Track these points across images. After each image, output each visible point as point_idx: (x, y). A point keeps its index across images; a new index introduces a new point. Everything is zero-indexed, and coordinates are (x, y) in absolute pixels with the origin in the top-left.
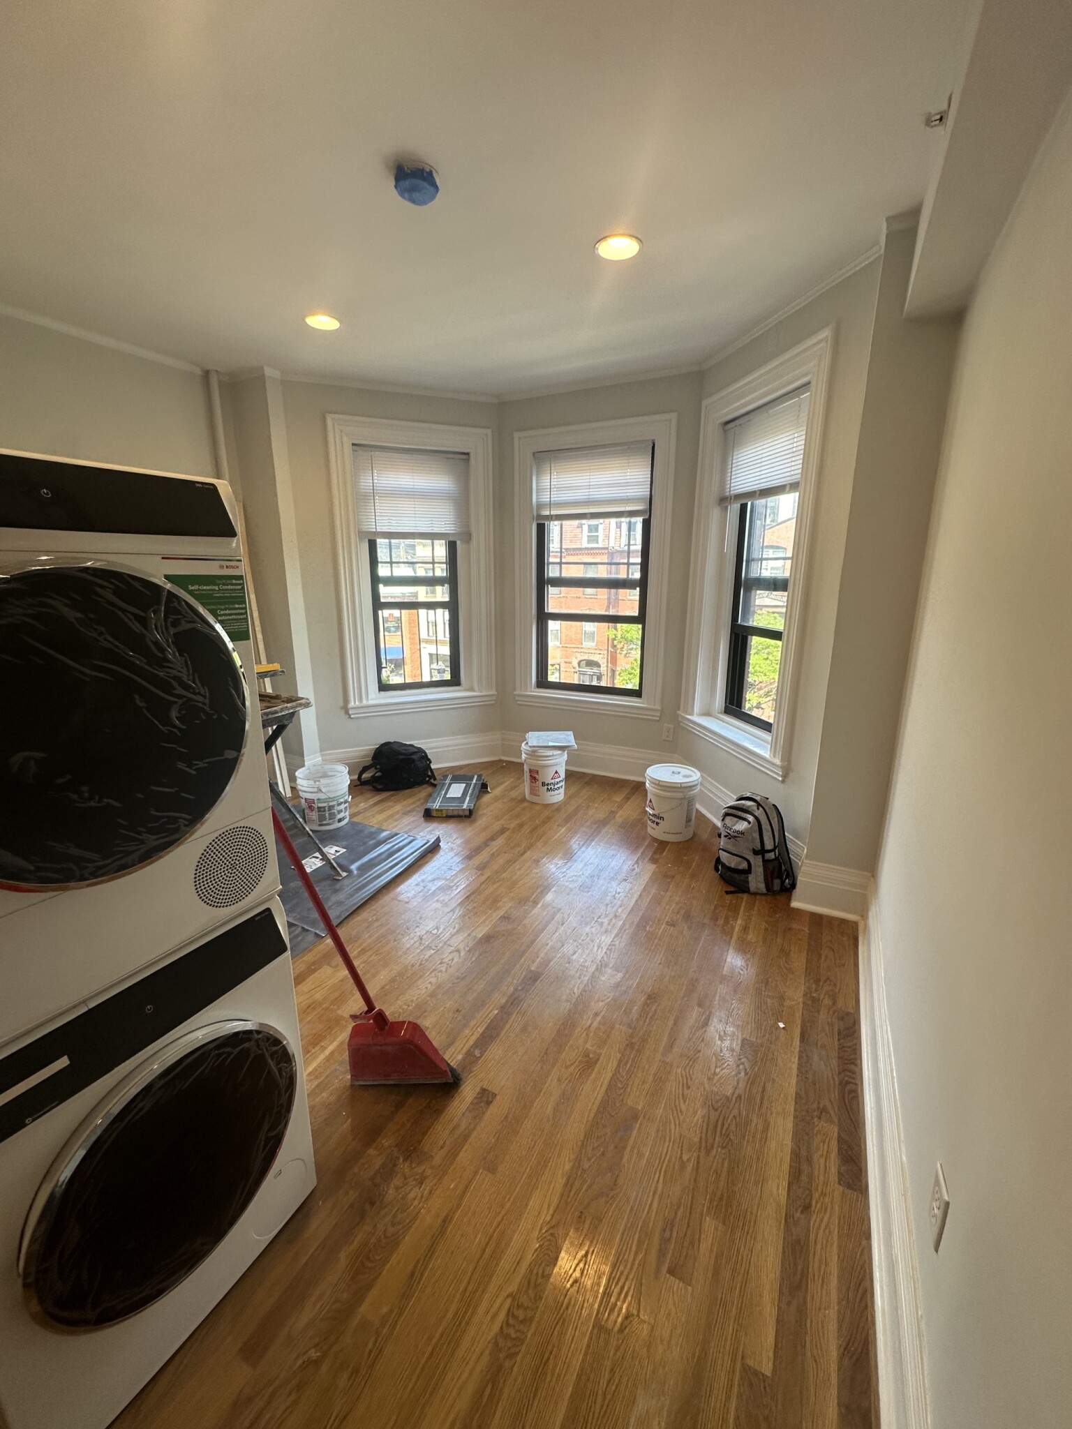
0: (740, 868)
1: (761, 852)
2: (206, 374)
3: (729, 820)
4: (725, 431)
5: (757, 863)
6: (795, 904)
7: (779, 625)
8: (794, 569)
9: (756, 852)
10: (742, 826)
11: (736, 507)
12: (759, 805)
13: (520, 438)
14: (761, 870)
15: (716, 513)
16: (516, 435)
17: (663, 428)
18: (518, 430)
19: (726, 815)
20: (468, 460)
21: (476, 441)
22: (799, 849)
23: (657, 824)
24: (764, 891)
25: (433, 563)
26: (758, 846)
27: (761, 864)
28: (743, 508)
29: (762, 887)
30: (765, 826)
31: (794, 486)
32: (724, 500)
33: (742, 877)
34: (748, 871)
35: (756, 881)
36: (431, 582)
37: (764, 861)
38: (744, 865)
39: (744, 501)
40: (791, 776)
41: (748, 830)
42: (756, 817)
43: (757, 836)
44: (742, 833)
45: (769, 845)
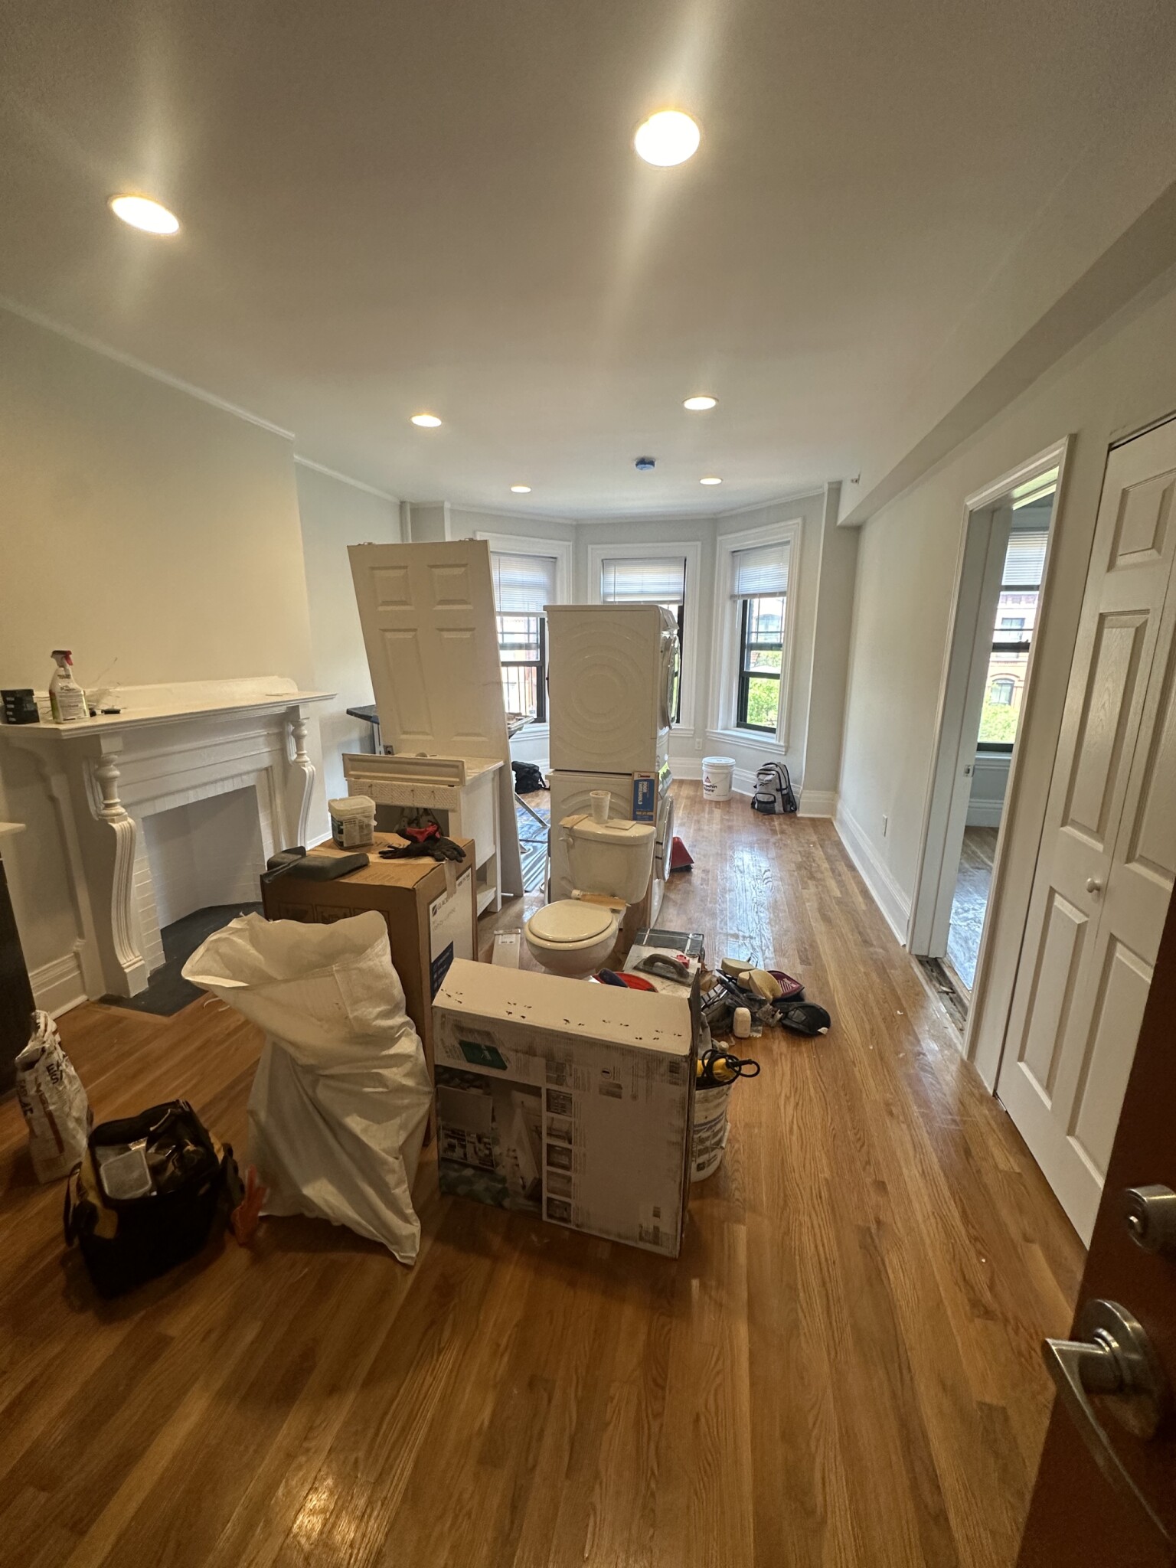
0: (770, 800)
1: (780, 790)
2: (402, 504)
3: (761, 776)
4: (733, 556)
5: (778, 796)
6: (799, 815)
7: (777, 670)
8: (786, 638)
9: (777, 790)
10: (770, 777)
11: (740, 602)
12: (777, 766)
13: (592, 549)
14: (781, 800)
15: (728, 604)
16: (590, 547)
17: (693, 551)
18: (591, 544)
19: (759, 774)
20: (555, 562)
21: (560, 549)
22: (797, 789)
23: (713, 791)
24: (783, 812)
25: (529, 633)
26: (779, 787)
27: (780, 796)
28: (745, 603)
29: (782, 809)
30: (782, 776)
31: (782, 594)
32: (733, 597)
33: (771, 805)
34: (774, 801)
35: (778, 807)
36: (527, 647)
37: (782, 795)
38: (772, 798)
39: (746, 599)
40: (790, 751)
41: (773, 778)
42: (777, 772)
43: (778, 781)
44: (770, 781)
45: (784, 786)
